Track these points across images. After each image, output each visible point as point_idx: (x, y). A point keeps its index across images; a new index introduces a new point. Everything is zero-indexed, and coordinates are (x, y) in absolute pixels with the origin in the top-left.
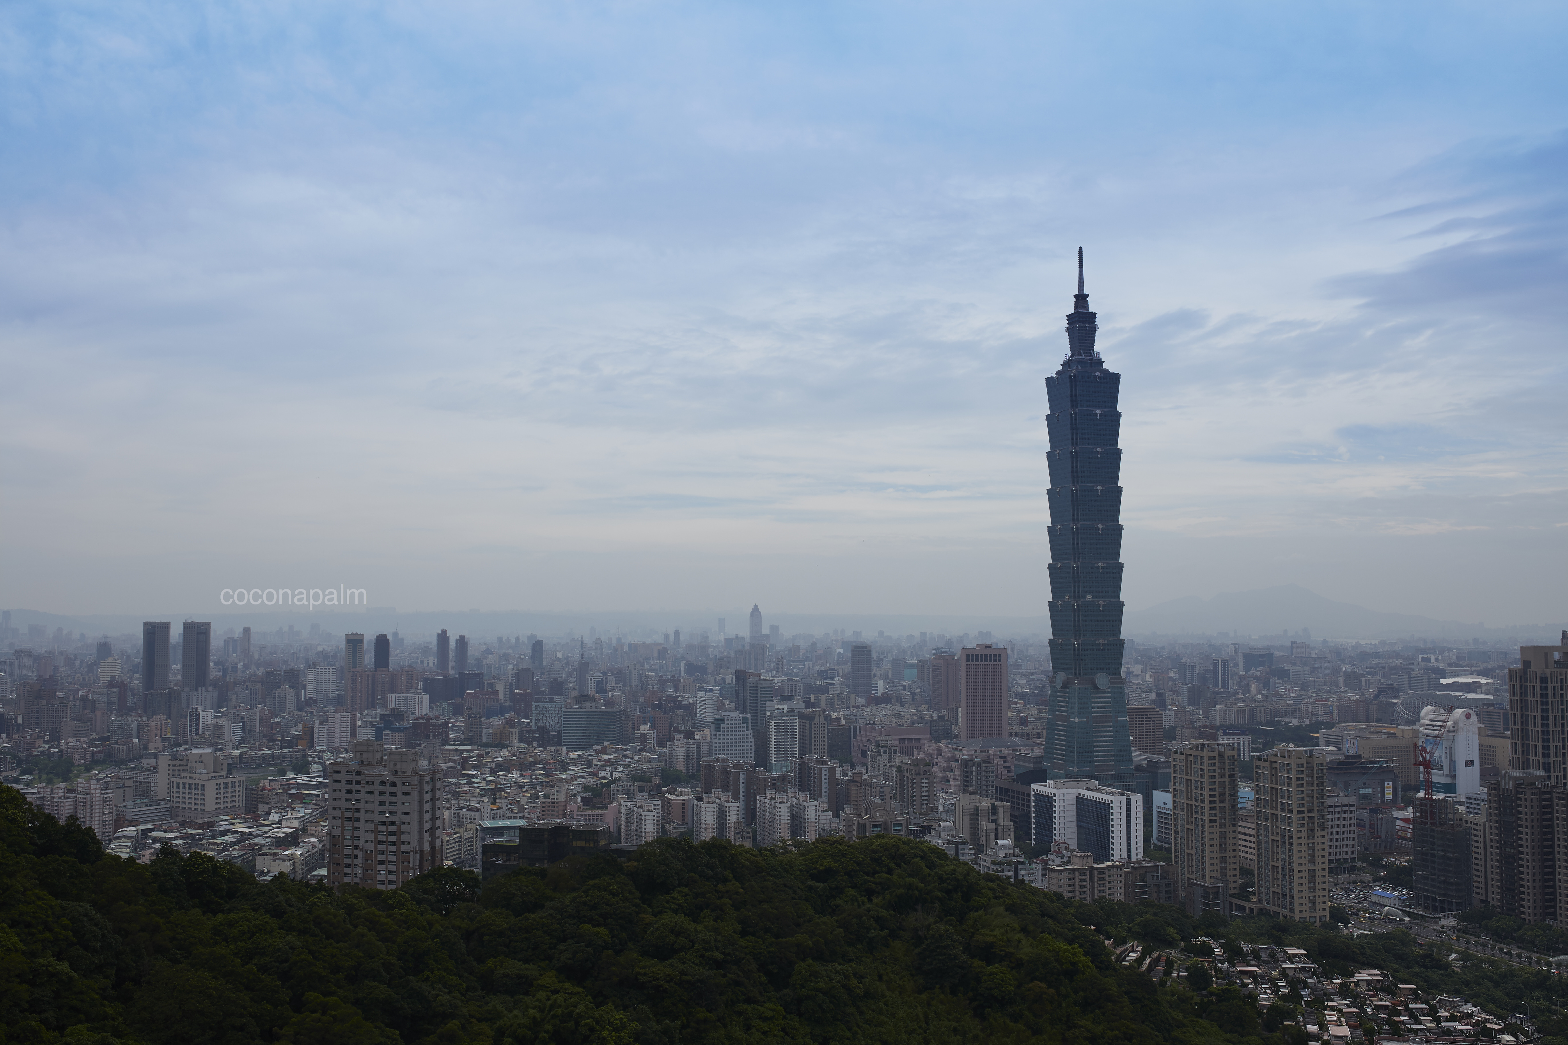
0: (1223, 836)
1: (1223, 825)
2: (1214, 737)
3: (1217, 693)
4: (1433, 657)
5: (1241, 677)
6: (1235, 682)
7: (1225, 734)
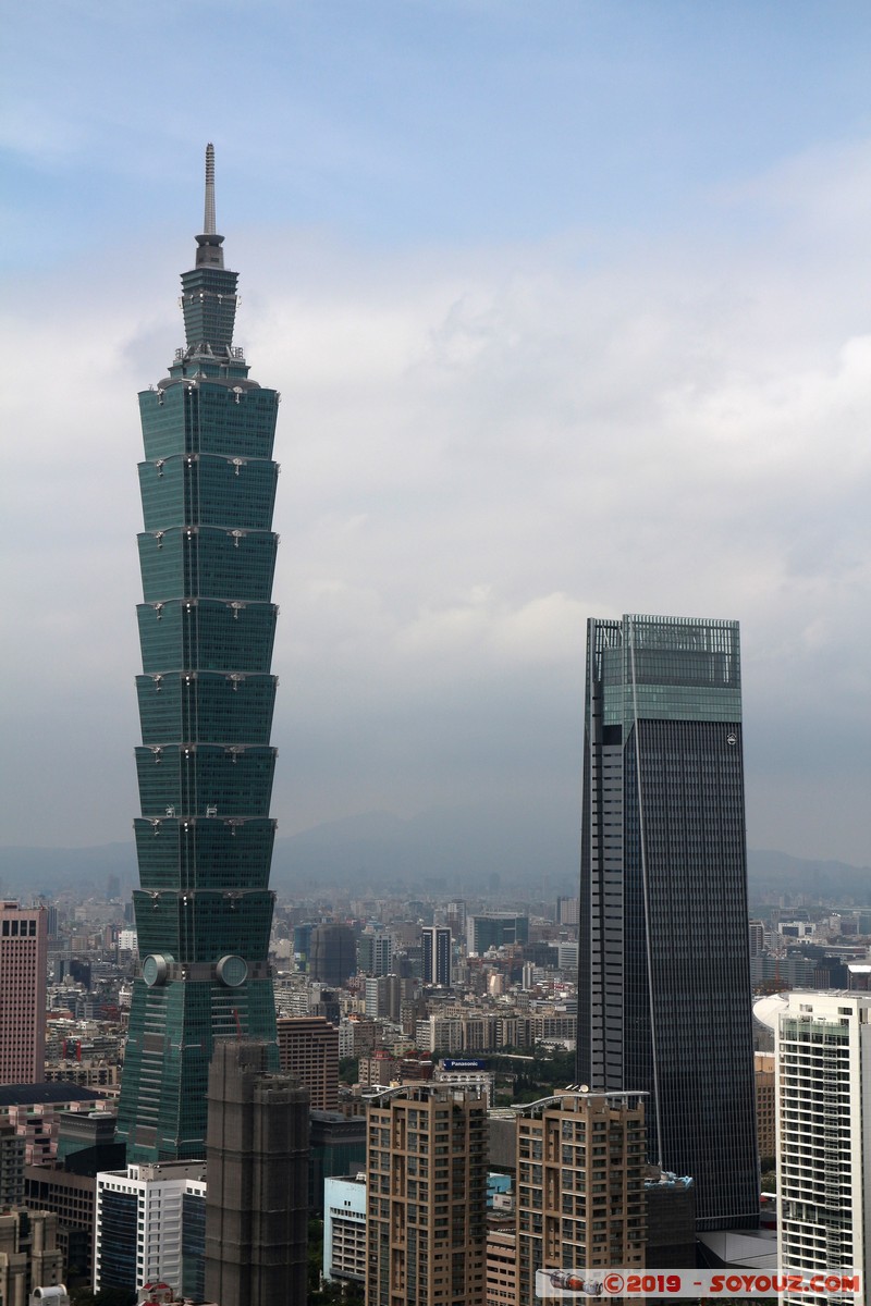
0: (458, 1260)
1: (458, 1241)
2: (428, 1073)
3: (431, 992)
4: (801, 926)
5: (470, 962)
6: (460, 972)
7: (449, 1068)
